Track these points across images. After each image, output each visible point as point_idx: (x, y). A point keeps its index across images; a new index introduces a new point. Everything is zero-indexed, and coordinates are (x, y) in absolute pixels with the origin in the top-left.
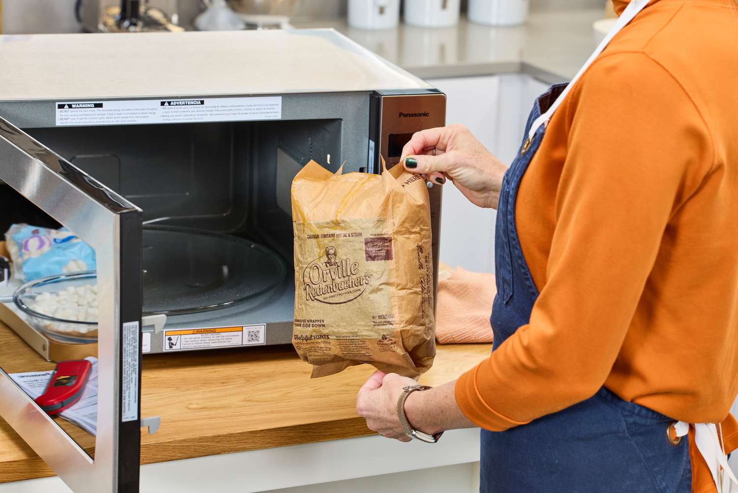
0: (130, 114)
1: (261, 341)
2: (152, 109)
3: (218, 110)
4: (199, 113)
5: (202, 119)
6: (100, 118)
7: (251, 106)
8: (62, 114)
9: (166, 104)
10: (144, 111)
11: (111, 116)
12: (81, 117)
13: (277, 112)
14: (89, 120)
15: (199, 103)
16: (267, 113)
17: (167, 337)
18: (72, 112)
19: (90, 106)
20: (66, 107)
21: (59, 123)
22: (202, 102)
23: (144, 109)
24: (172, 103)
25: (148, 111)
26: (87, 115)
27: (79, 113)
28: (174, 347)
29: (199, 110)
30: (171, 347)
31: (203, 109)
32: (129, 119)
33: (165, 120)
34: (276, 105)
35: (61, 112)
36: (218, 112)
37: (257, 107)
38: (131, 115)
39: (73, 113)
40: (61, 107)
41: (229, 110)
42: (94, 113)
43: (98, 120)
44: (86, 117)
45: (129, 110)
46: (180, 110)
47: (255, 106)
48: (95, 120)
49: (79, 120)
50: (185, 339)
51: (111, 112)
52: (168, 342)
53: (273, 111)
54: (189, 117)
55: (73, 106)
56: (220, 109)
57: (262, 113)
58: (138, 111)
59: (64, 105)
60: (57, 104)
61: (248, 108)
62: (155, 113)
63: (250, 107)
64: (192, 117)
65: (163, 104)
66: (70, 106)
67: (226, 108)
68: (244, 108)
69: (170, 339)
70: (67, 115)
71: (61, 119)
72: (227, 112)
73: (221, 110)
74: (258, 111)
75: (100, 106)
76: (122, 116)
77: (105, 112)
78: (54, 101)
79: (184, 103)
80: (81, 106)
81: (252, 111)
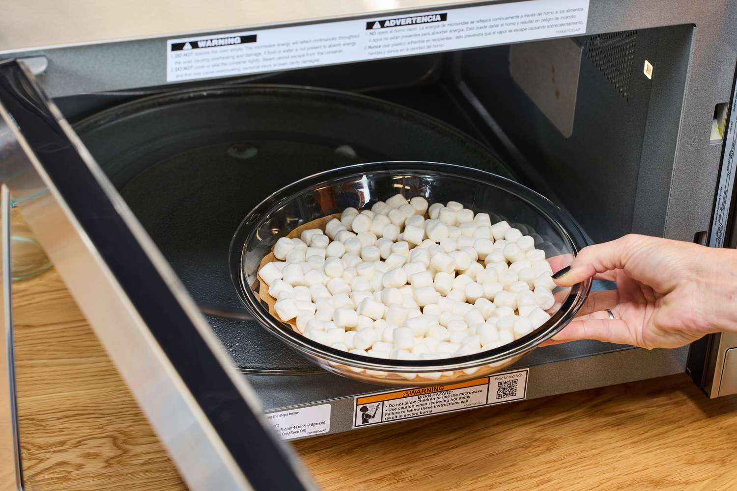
0: (309, 49)
1: (520, 394)
2: (349, 38)
3: (471, 29)
4: (436, 36)
5: (441, 46)
6: (251, 62)
7: (533, 15)
8: (178, 59)
9: (377, 25)
10: (333, 42)
11: (271, 56)
12: (216, 62)
13: (580, 23)
14: (230, 67)
15: (439, 18)
16: (562, 25)
17: (359, 407)
18: (197, 54)
19: (232, 41)
20: (188, 47)
21: (173, 76)
22: (444, 17)
23: (333, 39)
24: (387, 24)
25: (342, 41)
26: (227, 58)
27: (211, 56)
28: (371, 421)
29: (437, 30)
30: (365, 421)
31: (444, 29)
32: (305, 58)
33: (372, 54)
34: (578, 9)
35: (178, 56)
36: (471, 32)
37: (544, 17)
38: (310, 52)
39: (200, 57)
40: (177, 47)
41: (492, 26)
42: (240, 53)
43: (248, 65)
44: (225, 61)
45: (307, 42)
46: (401, 34)
47: (540, 14)
48: (241, 66)
49: (211, 69)
50: (390, 405)
51: (272, 49)
52: (360, 414)
53: (573, 20)
54: (417, 45)
55: (200, 44)
56: (476, 25)
57: (552, 26)
58: (323, 43)
59: (183, 44)
60: (170, 43)
61: (527, 19)
62: (354, 44)
63: (531, 18)
64: (422, 45)
65: (370, 26)
66: (195, 45)
67: (487, 24)
68: (520, 20)
69: (364, 409)
70: (189, 62)
71: (178, 69)
72: (488, 30)
73: (478, 28)
74: (546, 24)
75: (253, 39)
76: (294, 53)
77: (262, 51)
78: (164, 40)
79: (409, 21)
80: (215, 42)
81: (534, 25)
